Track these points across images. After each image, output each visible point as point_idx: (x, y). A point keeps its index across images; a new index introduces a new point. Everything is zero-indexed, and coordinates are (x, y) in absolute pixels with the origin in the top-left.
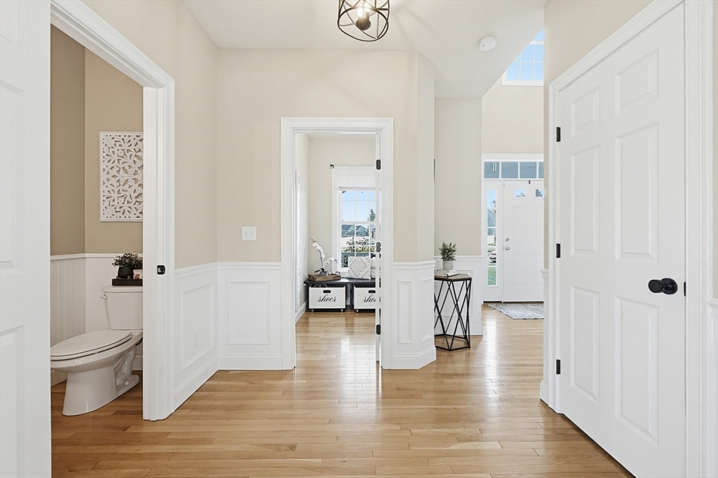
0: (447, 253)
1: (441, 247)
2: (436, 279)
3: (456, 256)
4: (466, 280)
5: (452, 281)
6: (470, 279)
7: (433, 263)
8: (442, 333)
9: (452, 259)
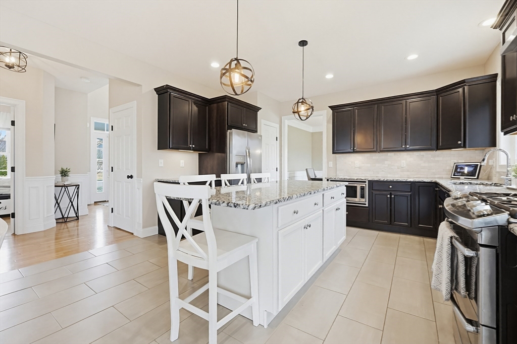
0: (64, 173)
1: (60, 169)
2: (55, 186)
3: (70, 174)
4: (76, 186)
5: (67, 187)
6: (79, 185)
7: (54, 178)
8: (62, 217)
9: (68, 176)
